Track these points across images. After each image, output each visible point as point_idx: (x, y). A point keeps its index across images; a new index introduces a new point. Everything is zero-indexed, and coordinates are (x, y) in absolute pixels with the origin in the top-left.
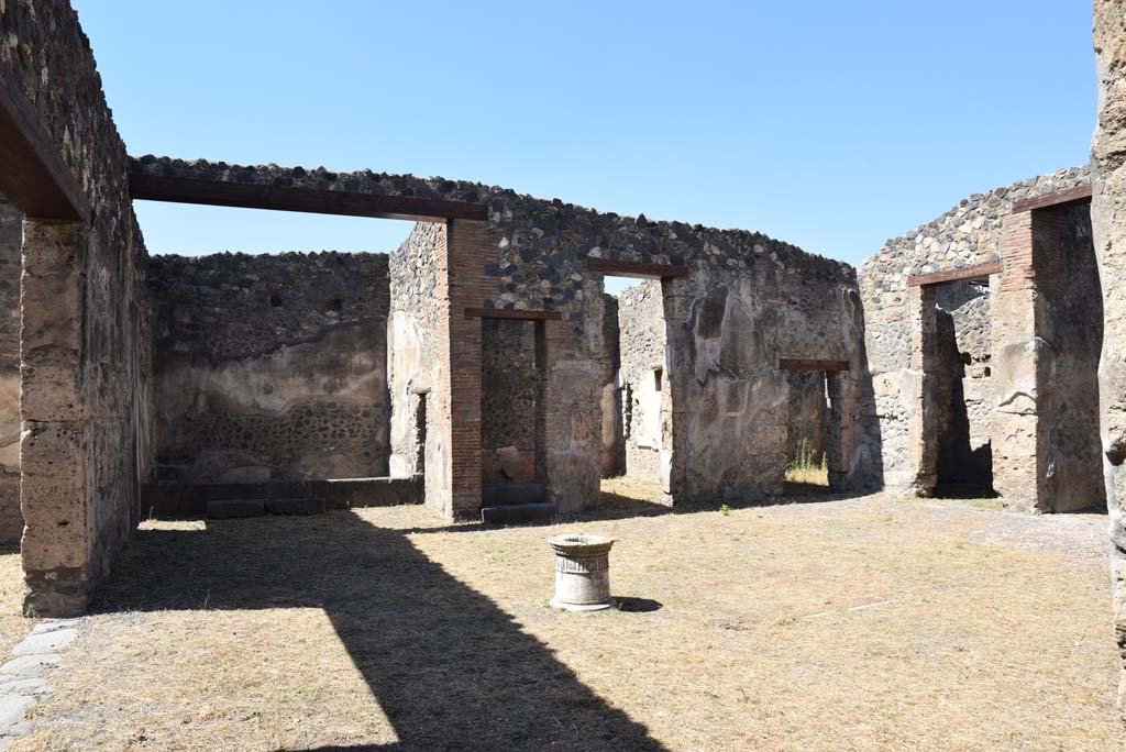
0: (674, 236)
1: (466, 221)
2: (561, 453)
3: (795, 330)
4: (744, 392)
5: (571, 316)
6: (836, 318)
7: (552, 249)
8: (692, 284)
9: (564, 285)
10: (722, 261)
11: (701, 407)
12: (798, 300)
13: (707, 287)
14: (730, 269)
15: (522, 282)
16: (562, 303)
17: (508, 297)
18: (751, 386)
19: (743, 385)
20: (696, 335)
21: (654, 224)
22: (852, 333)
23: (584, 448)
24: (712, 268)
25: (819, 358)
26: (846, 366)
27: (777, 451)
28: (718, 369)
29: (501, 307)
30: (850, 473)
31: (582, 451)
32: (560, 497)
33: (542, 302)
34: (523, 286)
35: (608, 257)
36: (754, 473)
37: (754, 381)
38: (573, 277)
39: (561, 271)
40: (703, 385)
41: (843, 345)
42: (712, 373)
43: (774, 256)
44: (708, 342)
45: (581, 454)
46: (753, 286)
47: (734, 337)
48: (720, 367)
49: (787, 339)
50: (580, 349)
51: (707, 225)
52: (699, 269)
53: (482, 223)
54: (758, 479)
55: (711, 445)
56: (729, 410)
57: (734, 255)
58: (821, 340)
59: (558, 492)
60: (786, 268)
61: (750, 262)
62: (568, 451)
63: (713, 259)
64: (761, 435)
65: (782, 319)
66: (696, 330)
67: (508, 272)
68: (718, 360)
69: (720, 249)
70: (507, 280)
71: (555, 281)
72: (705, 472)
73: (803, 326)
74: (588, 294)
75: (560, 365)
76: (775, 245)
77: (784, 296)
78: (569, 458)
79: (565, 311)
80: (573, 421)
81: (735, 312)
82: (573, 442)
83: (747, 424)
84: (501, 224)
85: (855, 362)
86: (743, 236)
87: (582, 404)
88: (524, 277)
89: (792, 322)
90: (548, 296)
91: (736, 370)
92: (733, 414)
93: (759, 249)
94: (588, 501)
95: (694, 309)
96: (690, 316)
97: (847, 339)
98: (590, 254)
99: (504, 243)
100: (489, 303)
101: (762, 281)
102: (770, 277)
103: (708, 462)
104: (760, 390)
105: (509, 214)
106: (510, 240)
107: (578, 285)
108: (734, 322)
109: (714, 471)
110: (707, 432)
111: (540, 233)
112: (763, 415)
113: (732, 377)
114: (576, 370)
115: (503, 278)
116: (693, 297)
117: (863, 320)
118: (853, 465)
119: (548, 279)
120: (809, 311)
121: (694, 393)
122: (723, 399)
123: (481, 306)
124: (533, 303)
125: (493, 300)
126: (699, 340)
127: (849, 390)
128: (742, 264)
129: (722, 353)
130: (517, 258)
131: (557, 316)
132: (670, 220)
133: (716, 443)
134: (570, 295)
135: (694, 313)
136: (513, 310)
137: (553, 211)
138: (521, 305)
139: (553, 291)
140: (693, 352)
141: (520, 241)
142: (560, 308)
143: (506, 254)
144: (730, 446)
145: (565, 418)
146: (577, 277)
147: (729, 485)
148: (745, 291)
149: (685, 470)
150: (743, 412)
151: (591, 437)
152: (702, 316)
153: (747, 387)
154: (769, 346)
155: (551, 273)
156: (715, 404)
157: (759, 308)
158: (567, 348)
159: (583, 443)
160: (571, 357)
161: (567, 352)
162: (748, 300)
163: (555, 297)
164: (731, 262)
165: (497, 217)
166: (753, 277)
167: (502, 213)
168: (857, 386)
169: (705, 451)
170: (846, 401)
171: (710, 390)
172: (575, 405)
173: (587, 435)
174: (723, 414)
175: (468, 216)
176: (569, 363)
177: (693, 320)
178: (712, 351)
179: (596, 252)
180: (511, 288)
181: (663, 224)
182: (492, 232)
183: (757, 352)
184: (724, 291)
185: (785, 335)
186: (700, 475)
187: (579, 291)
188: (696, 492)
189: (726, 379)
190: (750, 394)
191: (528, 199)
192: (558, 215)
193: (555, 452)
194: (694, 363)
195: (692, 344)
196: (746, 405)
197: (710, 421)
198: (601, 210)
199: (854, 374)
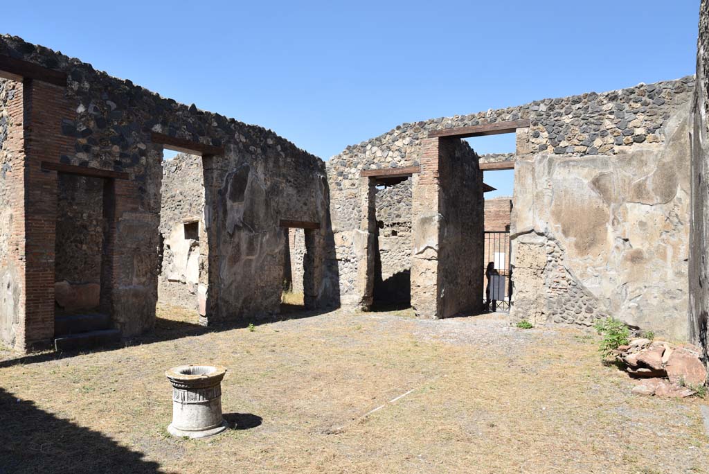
0: (215, 124)
1: (45, 84)
2: (125, 288)
3: (290, 200)
4: (257, 242)
5: (136, 177)
6: (314, 194)
7: (122, 121)
8: (227, 161)
9: (132, 151)
10: (246, 146)
11: (229, 252)
12: (292, 180)
13: (236, 165)
14: (251, 153)
15: (96, 144)
16: (130, 166)
17: (83, 156)
18: (262, 238)
19: (257, 237)
20: (228, 199)
21: (201, 113)
22: (322, 204)
23: (144, 284)
24: (240, 151)
25: (303, 220)
26: (318, 226)
27: (276, 283)
28: (241, 225)
29: (77, 164)
30: (319, 297)
31: (141, 286)
32: (123, 324)
33: (113, 164)
34: (97, 148)
35: (167, 134)
36: (262, 299)
37: (264, 234)
38: (139, 146)
39: (130, 140)
40: (232, 236)
41: (317, 212)
42: (237, 227)
43: (279, 148)
44: (236, 204)
45: (141, 288)
46: (265, 167)
47: (252, 202)
48: (243, 223)
49: (285, 206)
50: (143, 204)
51: (238, 120)
52: (231, 151)
53: (62, 88)
54: (265, 304)
55: (235, 280)
56: (248, 255)
57: (255, 144)
58: (305, 208)
59: (122, 320)
60: (286, 157)
61: (264, 150)
62: (132, 287)
63: (241, 145)
64: (267, 272)
65: (282, 191)
66: (228, 195)
67: (83, 134)
68: (242, 219)
69: (246, 138)
70: (83, 141)
71: (125, 146)
72: (232, 300)
73: (295, 198)
74: (151, 161)
75: (126, 216)
76: (280, 141)
77: (284, 176)
78: (132, 292)
79: (132, 172)
80: (135, 262)
81: (254, 184)
82: (135, 279)
83: (258, 264)
84: (79, 92)
85: (324, 224)
86: (260, 131)
87: (143, 249)
88: (97, 140)
89: (288, 195)
90: (118, 159)
91: (253, 226)
92: (250, 257)
93: (270, 142)
94: (146, 326)
95: (227, 180)
96: (224, 184)
97: (320, 209)
98: (153, 129)
99: (81, 109)
100: (66, 160)
101: (271, 165)
102: (276, 162)
103: (233, 292)
104: (268, 241)
105: (87, 85)
106: (87, 107)
107: (143, 153)
108: (253, 192)
109: (237, 299)
110: (233, 270)
111: (114, 106)
112: (269, 258)
113: (251, 231)
114: (139, 221)
115: (80, 140)
116: (227, 171)
117: (329, 197)
118: (320, 291)
119: (118, 145)
120: (299, 189)
121: (225, 242)
122: (244, 246)
123: (58, 162)
124: (105, 163)
125: (69, 157)
126: (229, 203)
127: (319, 242)
128: (259, 151)
129: (244, 213)
130: (92, 124)
131: (125, 176)
132: (213, 112)
133: (239, 278)
134: (136, 160)
135: (227, 182)
136: (86, 167)
137: (125, 89)
138: (94, 164)
139: (122, 155)
140: (225, 212)
141: (95, 109)
142: (127, 170)
143: (83, 119)
144: (247, 281)
145: (129, 259)
146: (143, 147)
147: (247, 308)
148: (260, 169)
149: (217, 298)
150: (257, 256)
151: (149, 275)
152: (232, 185)
153: (260, 238)
154: (274, 209)
155: (121, 140)
156: (239, 250)
157: (269, 183)
158: (132, 203)
159: (143, 280)
160: (135, 210)
161: (131, 205)
162: (262, 177)
163: (124, 161)
164: (252, 148)
165: (75, 86)
166: (266, 161)
167: (80, 82)
168: (324, 239)
169: (231, 284)
170: (318, 249)
171: (236, 240)
172: (137, 249)
173: (146, 273)
174: (244, 257)
175: (47, 79)
176: (134, 215)
177: (226, 189)
178: (238, 211)
179: (158, 128)
180: (86, 149)
181: (208, 114)
182: (70, 98)
183: (266, 214)
184: (247, 169)
185: (284, 203)
186: (227, 302)
187: (144, 158)
188: (224, 315)
189: (247, 232)
190: (262, 241)
191: (104, 75)
192: (129, 93)
193: (120, 287)
194: (226, 220)
195: (225, 205)
196: (258, 252)
197: (235, 262)
198: (164, 96)
199: (323, 231)
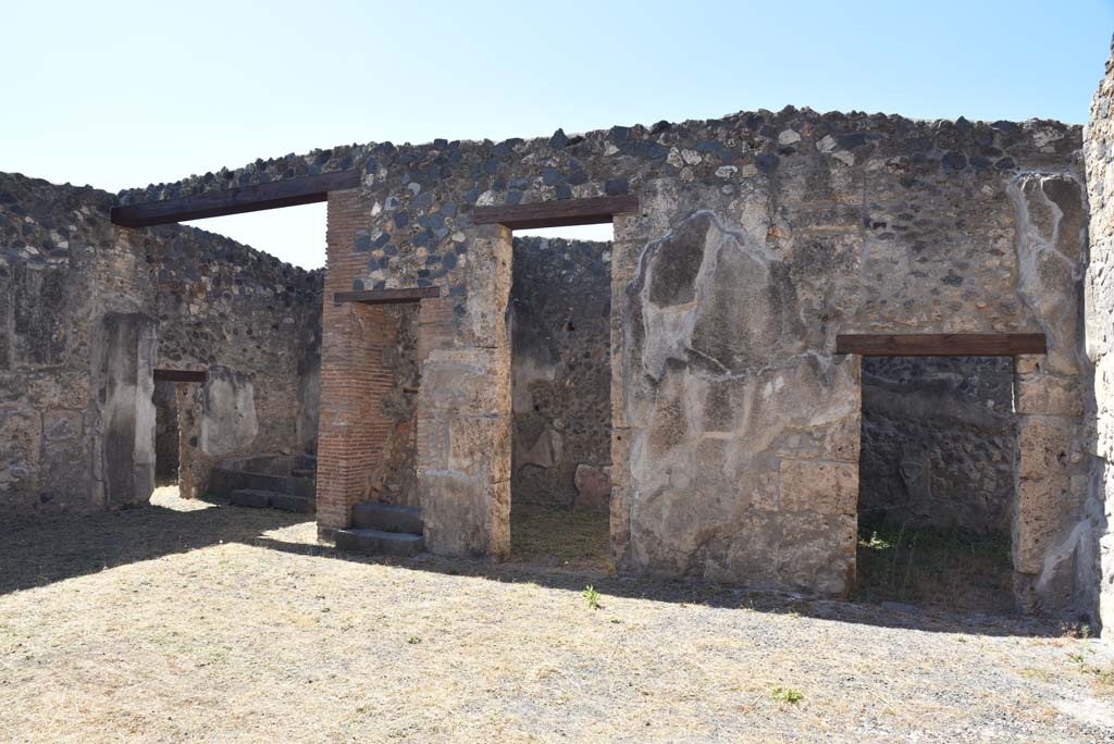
0: (613, 150)
1: (338, 192)
2: (435, 473)
3: (880, 277)
4: (741, 396)
5: (451, 290)
6: (1002, 244)
7: (431, 207)
8: (646, 219)
9: (441, 252)
10: (705, 176)
11: (651, 422)
12: (888, 219)
13: (672, 222)
14: (722, 182)
15: (394, 253)
16: (442, 273)
17: (378, 275)
18: (760, 386)
19: (739, 384)
20: (645, 302)
21: (579, 139)
22: (1048, 270)
23: (466, 470)
24: (684, 187)
25: (947, 329)
26: (1037, 343)
27: (825, 509)
28: (685, 357)
29: (371, 288)
30: (1044, 580)
31: (463, 474)
32: (434, 532)
33: (417, 276)
34: (395, 259)
35: (502, 202)
36: (770, 544)
37: (768, 376)
38: (454, 238)
39: (441, 233)
40: (655, 383)
41: (1023, 300)
42: (674, 364)
43: (828, 143)
44: (670, 313)
45: (460, 477)
46: (773, 206)
47: (723, 301)
48: (691, 353)
49: (859, 297)
50: (460, 334)
52: (655, 194)
53: (354, 190)
54: (778, 557)
55: (671, 486)
56: (709, 427)
57: (734, 157)
58: (952, 293)
59: (431, 525)
60: (859, 160)
61: (767, 165)
62: (445, 472)
63: (686, 174)
64: (787, 477)
65: (846, 258)
66: (644, 295)
67: (379, 244)
68: (689, 344)
69: (702, 153)
70: (378, 253)
71: (433, 247)
72: (660, 529)
73: (902, 268)
74: (472, 258)
75: (434, 356)
76: (833, 123)
77: (852, 214)
78: (444, 483)
79: (443, 284)
80: (451, 433)
81: (726, 257)
82: (452, 461)
83: (749, 454)
84: (374, 188)
85: (1058, 336)
86: (752, 122)
87: (464, 410)
88: (397, 248)
89: (871, 264)
90: (423, 268)
91: (726, 357)
92: (718, 435)
93: (789, 137)
94: (475, 544)
95: (644, 259)
96: (638, 272)
97: (1032, 282)
98: (478, 204)
99: (376, 210)
100: (359, 285)
101: (793, 194)
102: (818, 182)
103: (666, 513)
104: (781, 395)
105: (383, 173)
106: (383, 205)
107: (462, 248)
108: (724, 274)
109: (676, 529)
110: (663, 463)
111: (415, 187)
112: (794, 441)
113: (715, 370)
114: (455, 363)
115: (374, 253)
116: (645, 241)
117: (1087, 239)
118: (1050, 562)
119: (425, 246)
120: (918, 238)
121: (639, 397)
122: (695, 408)
123: (350, 290)
124: (406, 279)
125: (362, 279)
126: (650, 311)
127: (1045, 396)
128: (749, 170)
129: (697, 329)
130: (390, 225)
131: (433, 292)
132: (605, 128)
133: (682, 482)
134: (450, 261)
135: (644, 265)
136: (383, 290)
137: (434, 155)
138: (392, 283)
139: (430, 260)
140: (639, 331)
141: (394, 203)
142: (436, 282)
143: (378, 223)
144: (712, 491)
145: (441, 427)
146: (460, 238)
147: (715, 558)
148: (753, 218)
150: (741, 432)
151: (478, 456)
152: (657, 270)
153: (749, 389)
154: (809, 311)
155: (428, 239)
156: (679, 417)
157: (787, 245)
158: (442, 334)
159: (466, 462)
160: (447, 345)
161: (441, 338)
162: (760, 232)
163: (431, 268)
164: (723, 172)
165: (369, 180)
166: (774, 191)
167: (375, 174)
168: (1068, 388)
169: (659, 493)
170: (1036, 419)
171: (669, 392)
172: (453, 411)
173: (472, 453)
174: (696, 433)
175: (340, 186)
176: (446, 353)
177: (642, 280)
178: (676, 326)
179: (486, 199)
180: (383, 263)
181: (593, 136)
182: (364, 199)
183: (774, 324)
184: (703, 225)
185: (853, 289)
186: (648, 532)
187: (462, 256)
188: (645, 559)
189: (704, 373)
190: (757, 402)
191: (407, 148)
192: (440, 160)
193: (426, 471)
194: (640, 349)
195: (637, 316)
196: (745, 422)
197: (669, 445)
199: (1057, 360)
